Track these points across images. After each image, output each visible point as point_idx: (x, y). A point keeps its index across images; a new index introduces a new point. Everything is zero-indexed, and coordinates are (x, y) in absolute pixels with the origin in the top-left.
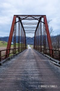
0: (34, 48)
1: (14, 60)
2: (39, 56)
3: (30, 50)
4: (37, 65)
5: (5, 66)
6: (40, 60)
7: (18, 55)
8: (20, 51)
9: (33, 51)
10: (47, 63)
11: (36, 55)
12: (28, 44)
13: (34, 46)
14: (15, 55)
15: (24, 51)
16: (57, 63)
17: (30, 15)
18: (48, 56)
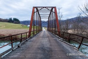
0: (48, 30)
1: (34, 38)
2: (51, 36)
3: (44, 31)
4: (49, 41)
5: (30, 41)
6: (51, 38)
7: (36, 35)
8: (37, 32)
9: (47, 33)
10: (56, 40)
11: (49, 35)
12: (43, 27)
13: (48, 29)
14: (34, 35)
15: (40, 33)
16: (61, 39)
17: (45, 7)
18: (57, 36)
